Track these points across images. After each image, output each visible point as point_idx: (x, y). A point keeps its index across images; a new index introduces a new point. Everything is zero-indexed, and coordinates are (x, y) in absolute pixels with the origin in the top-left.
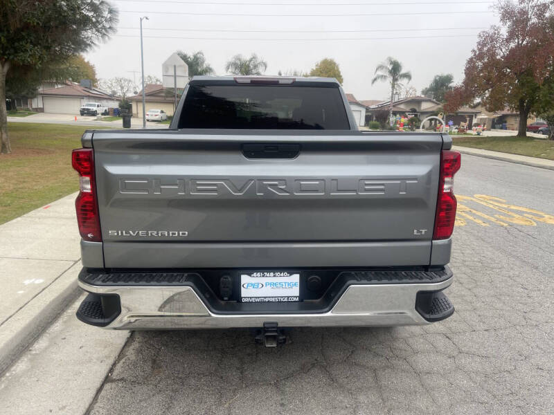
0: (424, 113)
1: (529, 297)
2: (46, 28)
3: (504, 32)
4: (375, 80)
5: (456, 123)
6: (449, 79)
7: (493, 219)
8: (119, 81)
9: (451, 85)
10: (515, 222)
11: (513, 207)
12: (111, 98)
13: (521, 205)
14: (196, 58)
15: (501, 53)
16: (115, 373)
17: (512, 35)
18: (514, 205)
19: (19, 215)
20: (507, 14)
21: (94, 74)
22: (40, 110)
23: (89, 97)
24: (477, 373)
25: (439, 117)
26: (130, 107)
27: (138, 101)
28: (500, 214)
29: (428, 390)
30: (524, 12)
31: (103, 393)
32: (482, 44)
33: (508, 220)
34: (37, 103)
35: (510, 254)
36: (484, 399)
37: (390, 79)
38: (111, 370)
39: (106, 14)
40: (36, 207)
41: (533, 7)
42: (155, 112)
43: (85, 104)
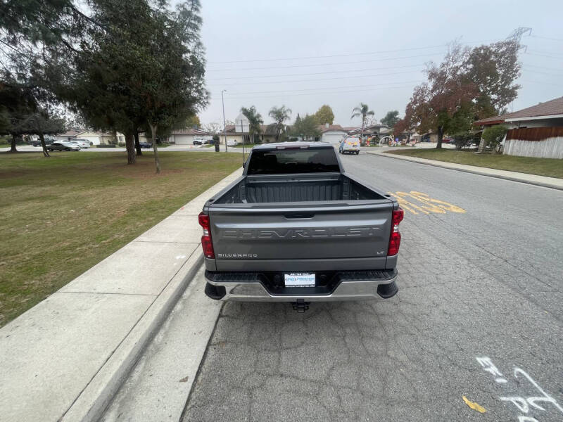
0: (382, 134)
1: (440, 264)
2: (174, 105)
3: (430, 86)
4: (353, 116)
5: (400, 140)
6: (396, 113)
7: (421, 209)
8: (212, 124)
9: (397, 116)
10: (434, 211)
11: (433, 200)
12: (208, 134)
13: (436, 198)
14: (252, 110)
15: (428, 99)
16: (224, 311)
17: (435, 88)
18: (433, 198)
19: (170, 214)
20: (432, 75)
21: (199, 121)
22: (173, 143)
23: (198, 135)
24: (409, 315)
25: (390, 137)
26: (218, 139)
27: (222, 136)
28: (425, 205)
29: (382, 326)
30: (443, 73)
31: (219, 323)
32: (416, 95)
33: (429, 209)
34: (171, 139)
35: (430, 234)
36: (413, 332)
37: (362, 115)
38: (221, 310)
39: (205, 95)
40: (177, 209)
41: (449, 69)
42: (231, 141)
43: (195, 138)
